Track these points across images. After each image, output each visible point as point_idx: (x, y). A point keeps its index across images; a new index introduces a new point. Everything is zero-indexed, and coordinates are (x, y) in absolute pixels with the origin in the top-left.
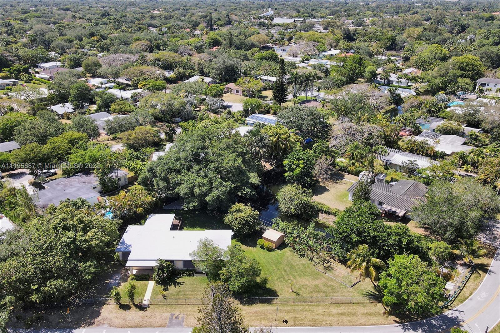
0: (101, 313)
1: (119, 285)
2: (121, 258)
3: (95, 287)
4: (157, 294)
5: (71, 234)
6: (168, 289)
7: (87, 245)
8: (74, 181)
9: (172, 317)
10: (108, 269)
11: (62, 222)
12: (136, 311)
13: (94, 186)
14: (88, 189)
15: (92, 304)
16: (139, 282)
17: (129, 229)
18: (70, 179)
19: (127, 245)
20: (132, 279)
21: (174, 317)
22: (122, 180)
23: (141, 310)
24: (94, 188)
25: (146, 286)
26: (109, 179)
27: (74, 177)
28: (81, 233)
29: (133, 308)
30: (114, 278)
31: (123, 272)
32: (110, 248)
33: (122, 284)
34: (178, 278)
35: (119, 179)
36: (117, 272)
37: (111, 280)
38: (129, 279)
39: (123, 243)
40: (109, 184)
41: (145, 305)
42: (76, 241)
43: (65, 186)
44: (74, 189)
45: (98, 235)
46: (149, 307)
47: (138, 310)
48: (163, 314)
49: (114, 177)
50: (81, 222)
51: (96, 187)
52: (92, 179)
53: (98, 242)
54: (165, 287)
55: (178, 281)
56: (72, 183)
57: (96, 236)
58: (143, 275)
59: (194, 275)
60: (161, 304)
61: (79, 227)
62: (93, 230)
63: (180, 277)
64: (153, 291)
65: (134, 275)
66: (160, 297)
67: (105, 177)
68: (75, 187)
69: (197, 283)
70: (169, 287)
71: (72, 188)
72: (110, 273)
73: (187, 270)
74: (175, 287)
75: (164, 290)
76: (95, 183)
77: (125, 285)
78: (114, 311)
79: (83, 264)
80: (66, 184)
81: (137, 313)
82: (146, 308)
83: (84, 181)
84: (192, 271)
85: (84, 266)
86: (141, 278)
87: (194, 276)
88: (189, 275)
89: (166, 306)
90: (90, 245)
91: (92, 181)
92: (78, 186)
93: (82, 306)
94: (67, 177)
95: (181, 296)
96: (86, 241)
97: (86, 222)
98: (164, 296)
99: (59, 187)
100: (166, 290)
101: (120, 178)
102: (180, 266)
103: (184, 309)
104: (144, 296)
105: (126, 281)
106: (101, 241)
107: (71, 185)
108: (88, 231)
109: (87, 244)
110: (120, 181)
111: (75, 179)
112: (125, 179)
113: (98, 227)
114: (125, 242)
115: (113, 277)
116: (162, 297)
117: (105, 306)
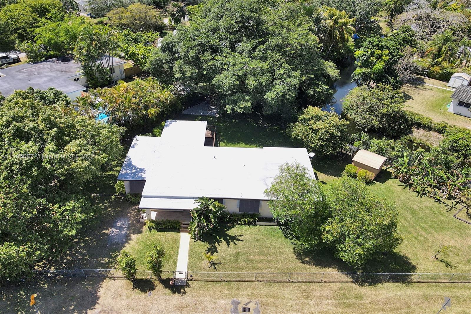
0: (98, 298)
1: (127, 238)
2: (127, 190)
3: (85, 242)
4: (200, 259)
5: (31, 147)
6: (215, 248)
7: (66, 170)
8: (45, 68)
9: (236, 308)
10: (106, 208)
11: (11, 123)
12: (165, 294)
13: (76, 77)
14: (65, 81)
15: (81, 278)
16: (163, 234)
17: (137, 142)
18: (38, 65)
19: (136, 168)
20: (150, 229)
21: (240, 307)
22: (117, 71)
23: (174, 292)
24: (75, 80)
25: (177, 242)
26: (98, 67)
27: (45, 63)
28: (51, 146)
29: (159, 286)
30: (119, 224)
31: (132, 214)
32: (106, 171)
33: (133, 236)
34: (230, 228)
35: (112, 70)
36: (121, 215)
37: (114, 229)
38: (145, 228)
39: (130, 165)
40: (98, 75)
41: (181, 281)
42: (42, 162)
43: (30, 74)
44: (44, 79)
45: (86, 150)
46: (188, 286)
47: (168, 291)
48: (218, 301)
49: (106, 66)
50: (52, 125)
51: (78, 79)
52: (71, 67)
53: (86, 163)
54: (210, 244)
55: (230, 233)
56: (41, 71)
57: (83, 152)
58: (169, 222)
59: (257, 223)
60: (211, 279)
61: (48, 134)
62: (77, 142)
63: (233, 227)
64: (190, 253)
65: (153, 221)
66: (205, 263)
67: (91, 64)
68: (46, 76)
69: (265, 239)
70: (216, 244)
71: (40, 77)
72: (110, 215)
73: (244, 215)
74: (228, 244)
75: (209, 250)
76: (77, 73)
77: (138, 239)
78: (124, 294)
79: (60, 207)
80: (32, 71)
81: (168, 297)
82: (183, 287)
83: (60, 69)
84: (253, 216)
85: (61, 210)
86: (166, 228)
87: (256, 225)
88: (249, 224)
89: (219, 285)
90: (71, 169)
91: (72, 70)
92: (50, 76)
93: (62, 282)
94: (34, 63)
95: (242, 264)
96: (63, 161)
97: (62, 126)
98: (212, 263)
99: (21, 76)
100: (212, 250)
101: (113, 68)
102: (233, 208)
103: (255, 292)
104: (175, 262)
105: (140, 232)
106: (93, 162)
107: (39, 73)
108: (67, 143)
109: (66, 167)
110: (114, 73)
111: (45, 66)
112: (121, 71)
113: (84, 136)
114: (134, 164)
115: (116, 222)
116: (209, 265)
117: (106, 282)
